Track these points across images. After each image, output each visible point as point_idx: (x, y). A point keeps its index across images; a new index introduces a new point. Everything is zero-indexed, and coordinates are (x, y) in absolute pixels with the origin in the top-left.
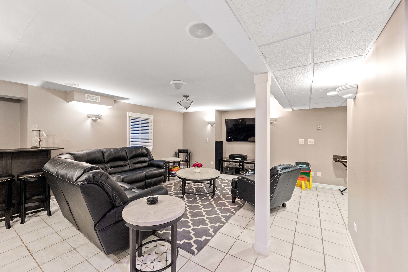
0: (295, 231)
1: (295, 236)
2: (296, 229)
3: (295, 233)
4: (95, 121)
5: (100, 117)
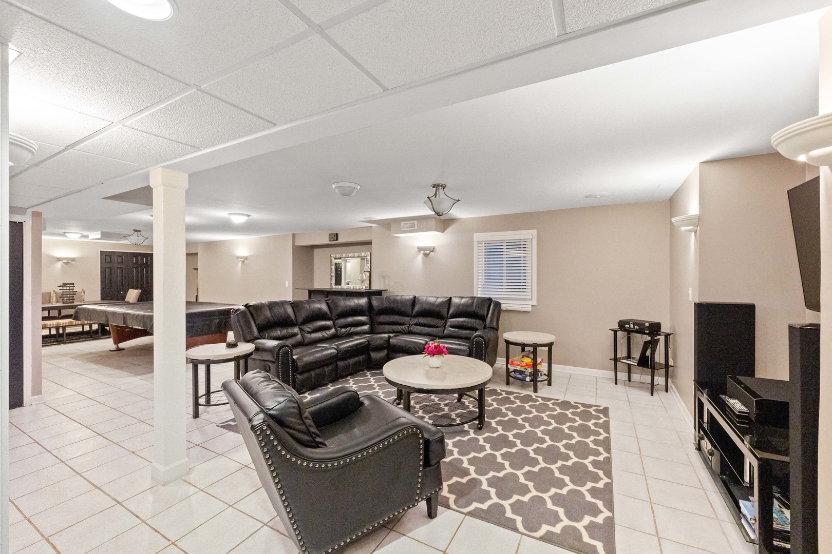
0: (173, 543)
1: (160, 536)
2: (179, 548)
3: (169, 540)
4: (426, 255)
5: (433, 250)
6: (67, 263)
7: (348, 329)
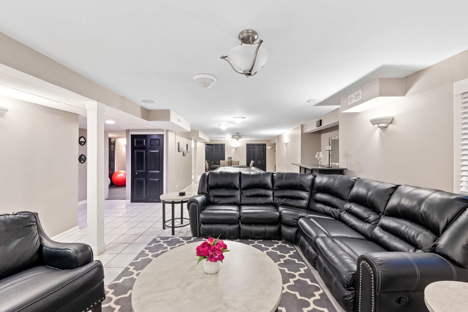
4: (384, 129)
6: (236, 149)
7: (284, 200)
